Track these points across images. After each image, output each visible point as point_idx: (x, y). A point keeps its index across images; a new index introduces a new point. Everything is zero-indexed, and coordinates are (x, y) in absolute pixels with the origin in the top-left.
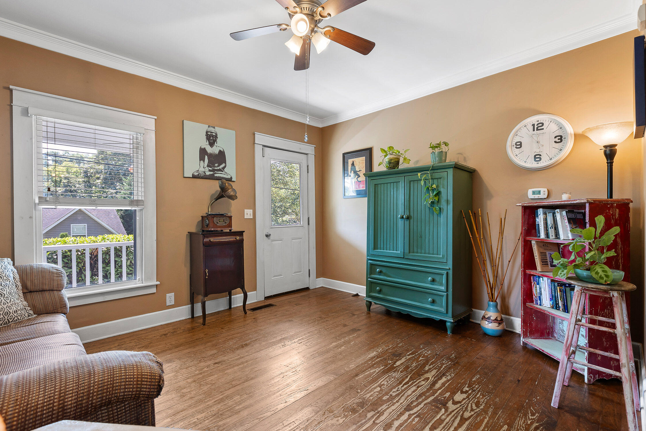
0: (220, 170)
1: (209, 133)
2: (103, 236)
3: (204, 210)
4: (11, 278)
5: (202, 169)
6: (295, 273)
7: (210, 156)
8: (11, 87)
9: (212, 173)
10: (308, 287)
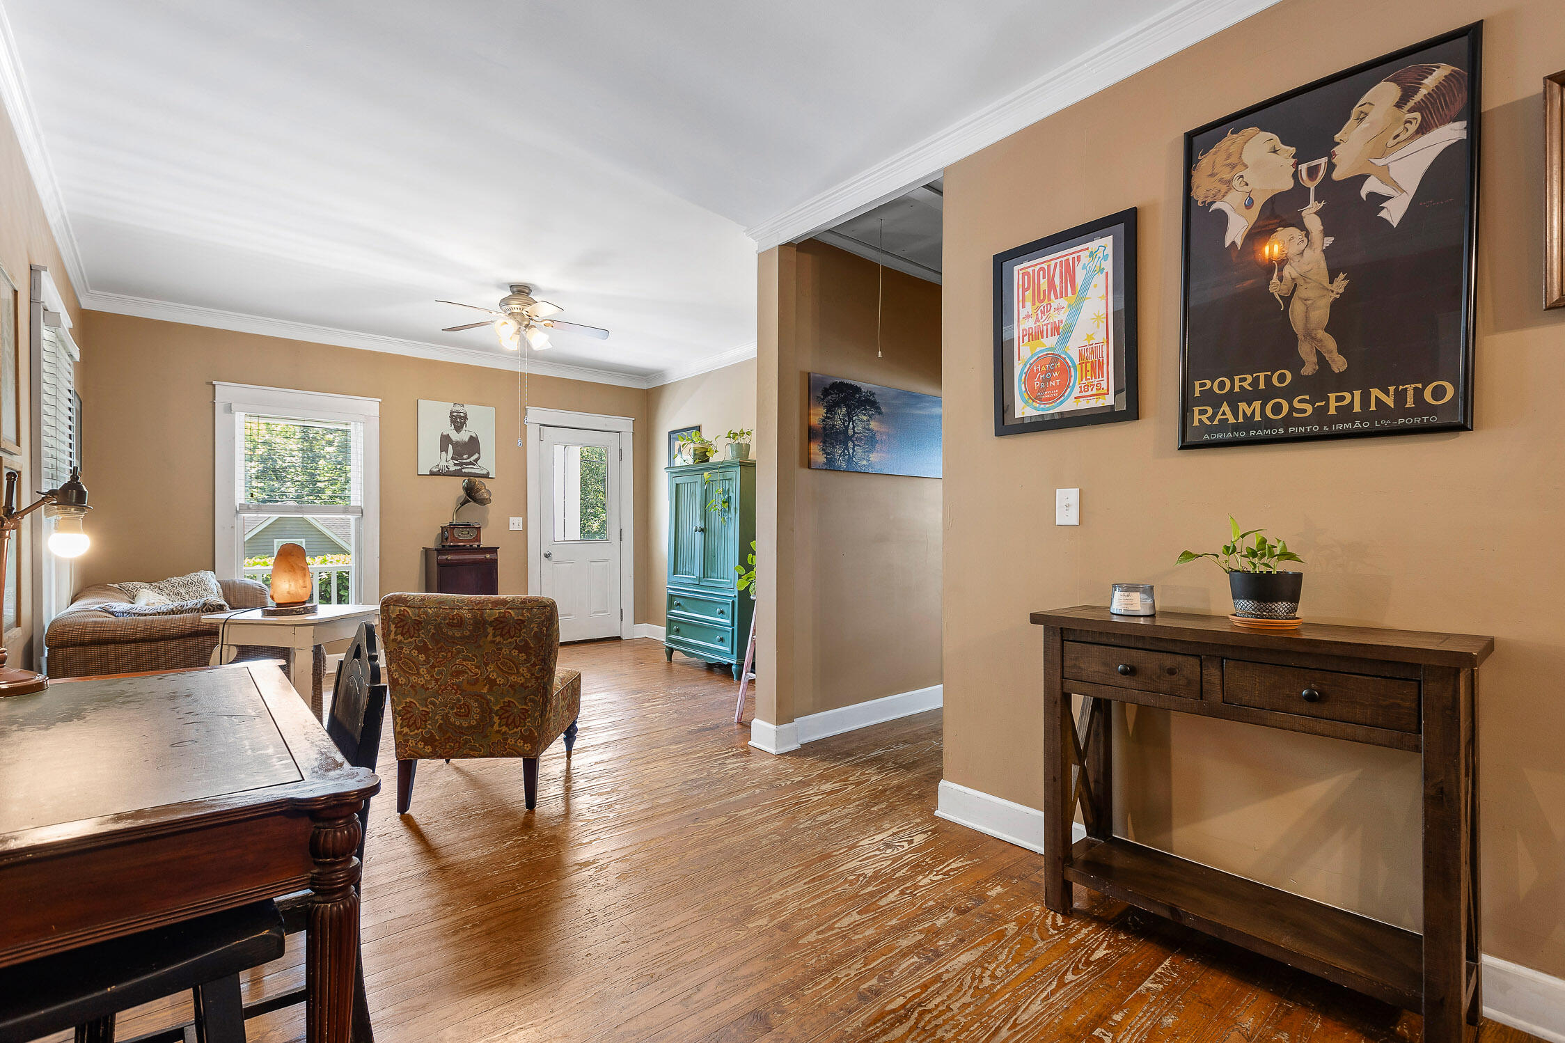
0: (470, 463)
1: (455, 414)
2: (324, 557)
3: (448, 518)
4: (215, 592)
5: (444, 463)
6: (594, 613)
7: (456, 445)
8: (214, 382)
9: (459, 468)
10: (619, 637)
